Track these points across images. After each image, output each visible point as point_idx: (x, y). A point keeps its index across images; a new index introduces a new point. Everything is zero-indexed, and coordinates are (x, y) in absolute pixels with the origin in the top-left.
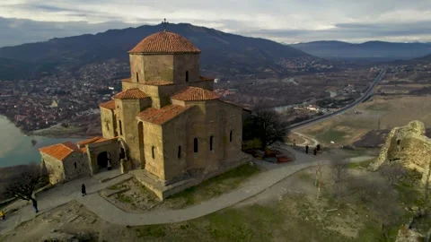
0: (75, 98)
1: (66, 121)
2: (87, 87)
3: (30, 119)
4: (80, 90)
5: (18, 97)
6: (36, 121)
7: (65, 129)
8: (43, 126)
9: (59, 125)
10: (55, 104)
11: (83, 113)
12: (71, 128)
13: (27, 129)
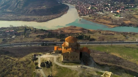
0: (96, 7)
1: (90, 15)
2: (102, 3)
3: (82, 12)
4: (99, 4)
5: (81, 4)
6: (83, 13)
7: (89, 17)
8: (84, 15)
9: (88, 16)
10: (89, 8)
11: (96, 13)
12: (91, 18)
13: (80, 15)
